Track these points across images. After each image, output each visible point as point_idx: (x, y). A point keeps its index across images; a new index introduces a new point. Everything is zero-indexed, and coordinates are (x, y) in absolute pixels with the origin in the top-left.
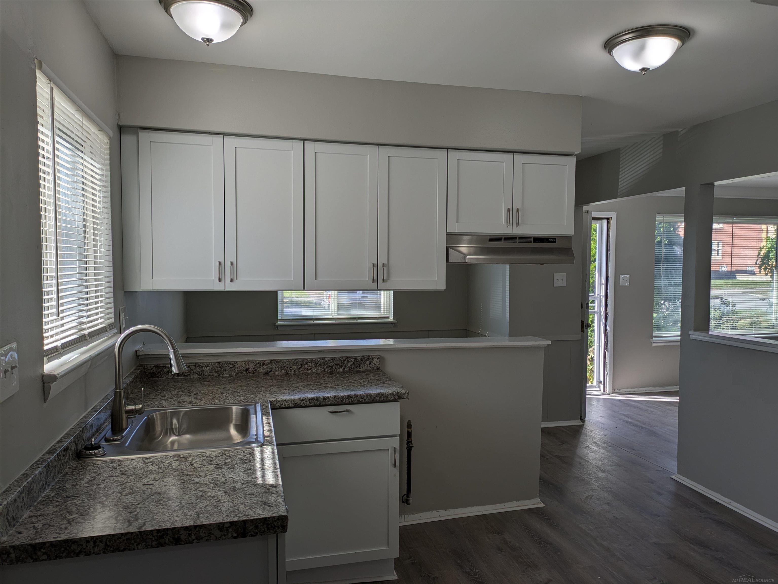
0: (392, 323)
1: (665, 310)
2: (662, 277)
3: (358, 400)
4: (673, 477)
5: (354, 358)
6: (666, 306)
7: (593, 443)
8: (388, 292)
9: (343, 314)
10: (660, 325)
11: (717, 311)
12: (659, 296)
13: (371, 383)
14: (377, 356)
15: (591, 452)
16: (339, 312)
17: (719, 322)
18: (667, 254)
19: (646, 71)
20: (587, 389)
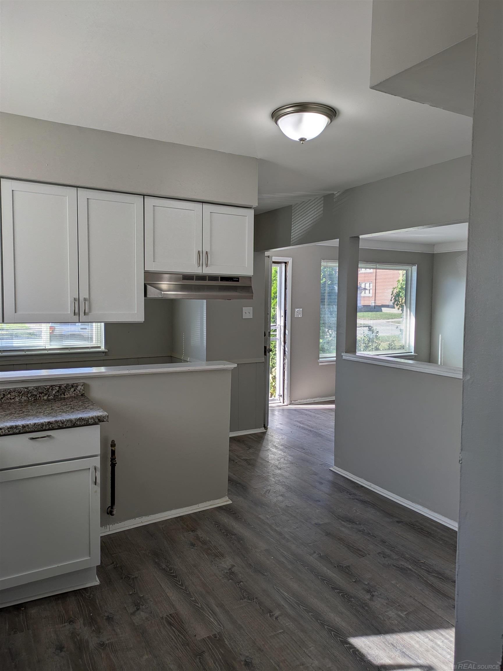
0: (103, 352)
1: (329, 337)
2: (326, 310)
3: (59, 426)
4: (331, 469)
5: (58, 386)
6: (330, 334)
7: (273, 446)
8: (99, 324)
9: (56, 345)
10: (324, 349)
11: (366, 337)
12: (324, 325)
13: (74, 409)
14: (81, 383)
15: (271, 454)
16: (51, 343)
17: (367, 345)
18: (330, 292)
19: (304, 141)
20: (269, 402)
